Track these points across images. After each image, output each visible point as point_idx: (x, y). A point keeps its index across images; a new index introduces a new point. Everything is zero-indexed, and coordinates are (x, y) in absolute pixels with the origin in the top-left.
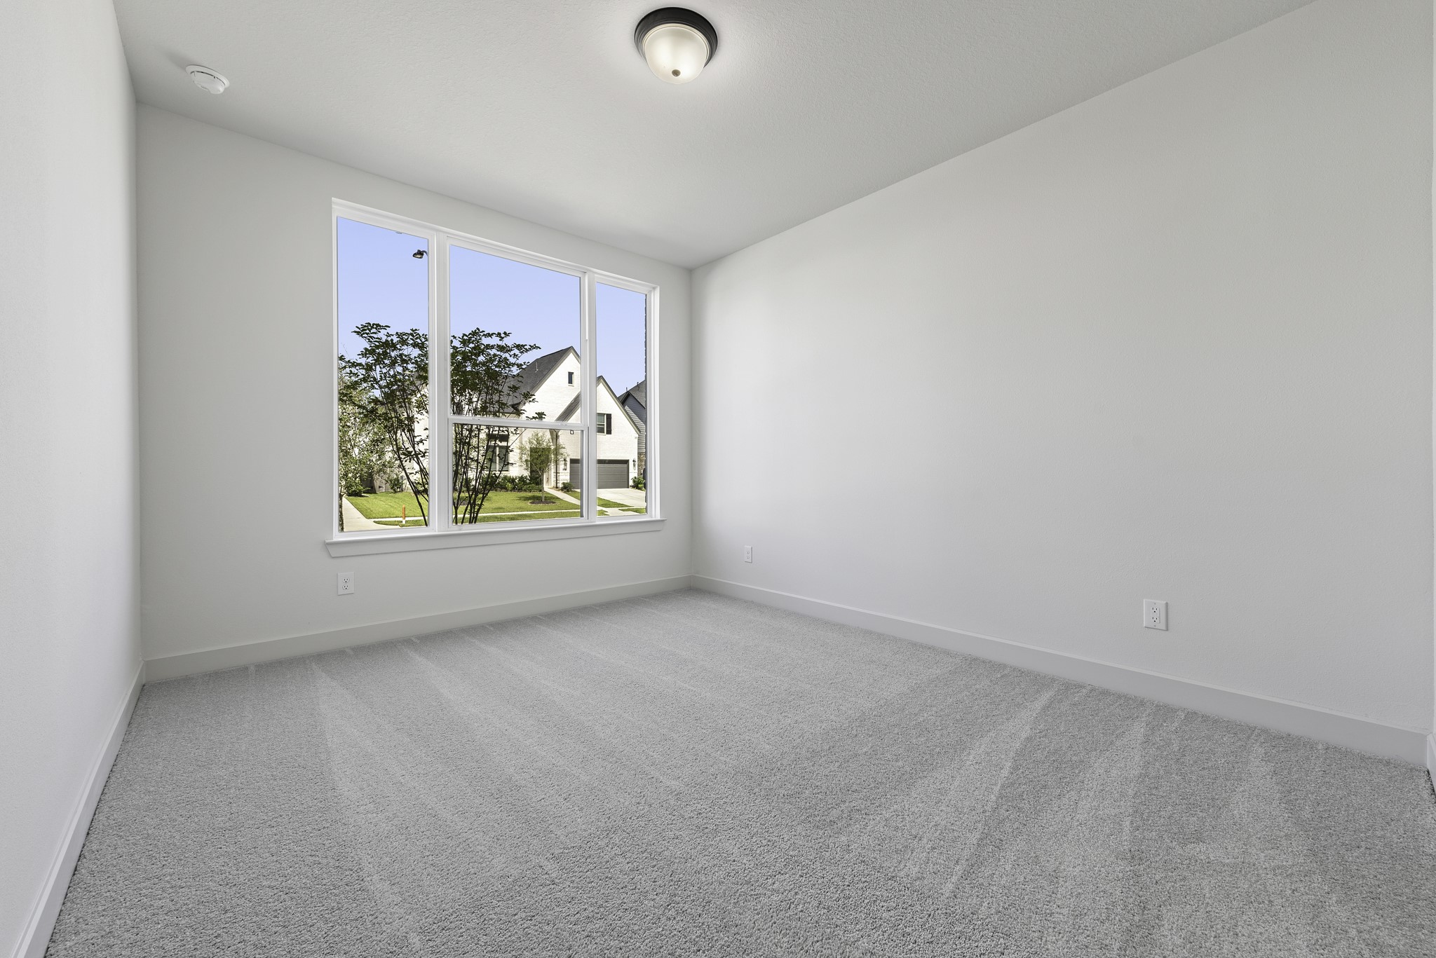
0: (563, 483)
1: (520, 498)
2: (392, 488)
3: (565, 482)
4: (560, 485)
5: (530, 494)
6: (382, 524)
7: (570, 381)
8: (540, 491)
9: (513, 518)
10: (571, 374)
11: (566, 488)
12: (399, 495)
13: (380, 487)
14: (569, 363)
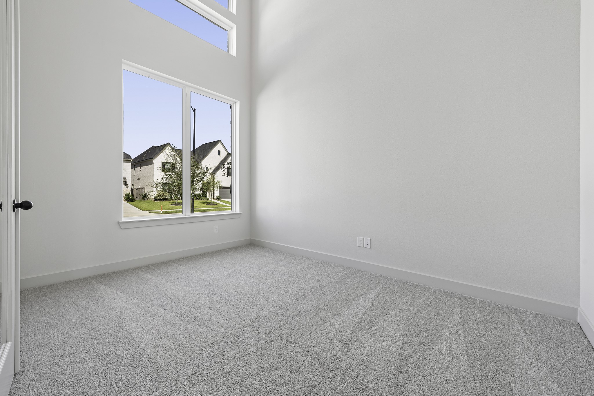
0: (217, 197)
1: (201, 203)
2: (143, 198)
3: (217, 196)
4: (215, 197)
5: (204, 201)
6: (152, 213)
7: (219, 154)
8: (208, 200)
9: (205, 211)
10: (219, 151)
11: (218, 198)
12: (146, 201)
13: (136, 198)
14: (219, 147)
